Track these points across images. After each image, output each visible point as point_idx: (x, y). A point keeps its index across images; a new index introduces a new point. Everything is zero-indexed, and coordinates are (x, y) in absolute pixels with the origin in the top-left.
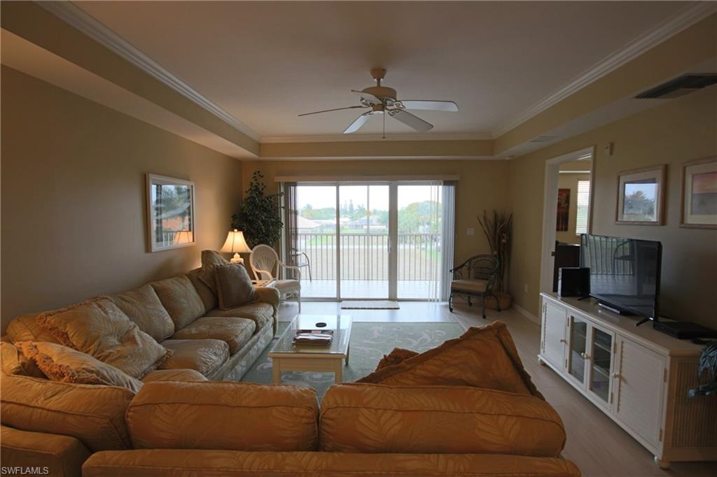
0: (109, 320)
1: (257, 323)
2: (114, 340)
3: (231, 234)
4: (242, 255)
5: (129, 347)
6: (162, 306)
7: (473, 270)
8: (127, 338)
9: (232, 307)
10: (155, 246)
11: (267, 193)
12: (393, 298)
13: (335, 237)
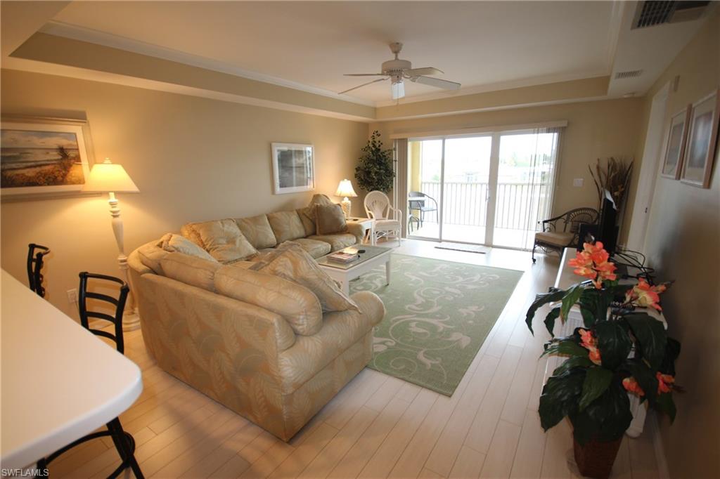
0: (223, 230)
1: (332, 247)
2: (224, 241)
3: (342, 183)
4: (350, 198)
5: (230, 246)
6: (270, 228)
7: (570, 223)
8: (231, 241)
9: (325, 234)
10: (278, 189)
11: (383, 148)
12: (489, 244)
13: (440, 185)
